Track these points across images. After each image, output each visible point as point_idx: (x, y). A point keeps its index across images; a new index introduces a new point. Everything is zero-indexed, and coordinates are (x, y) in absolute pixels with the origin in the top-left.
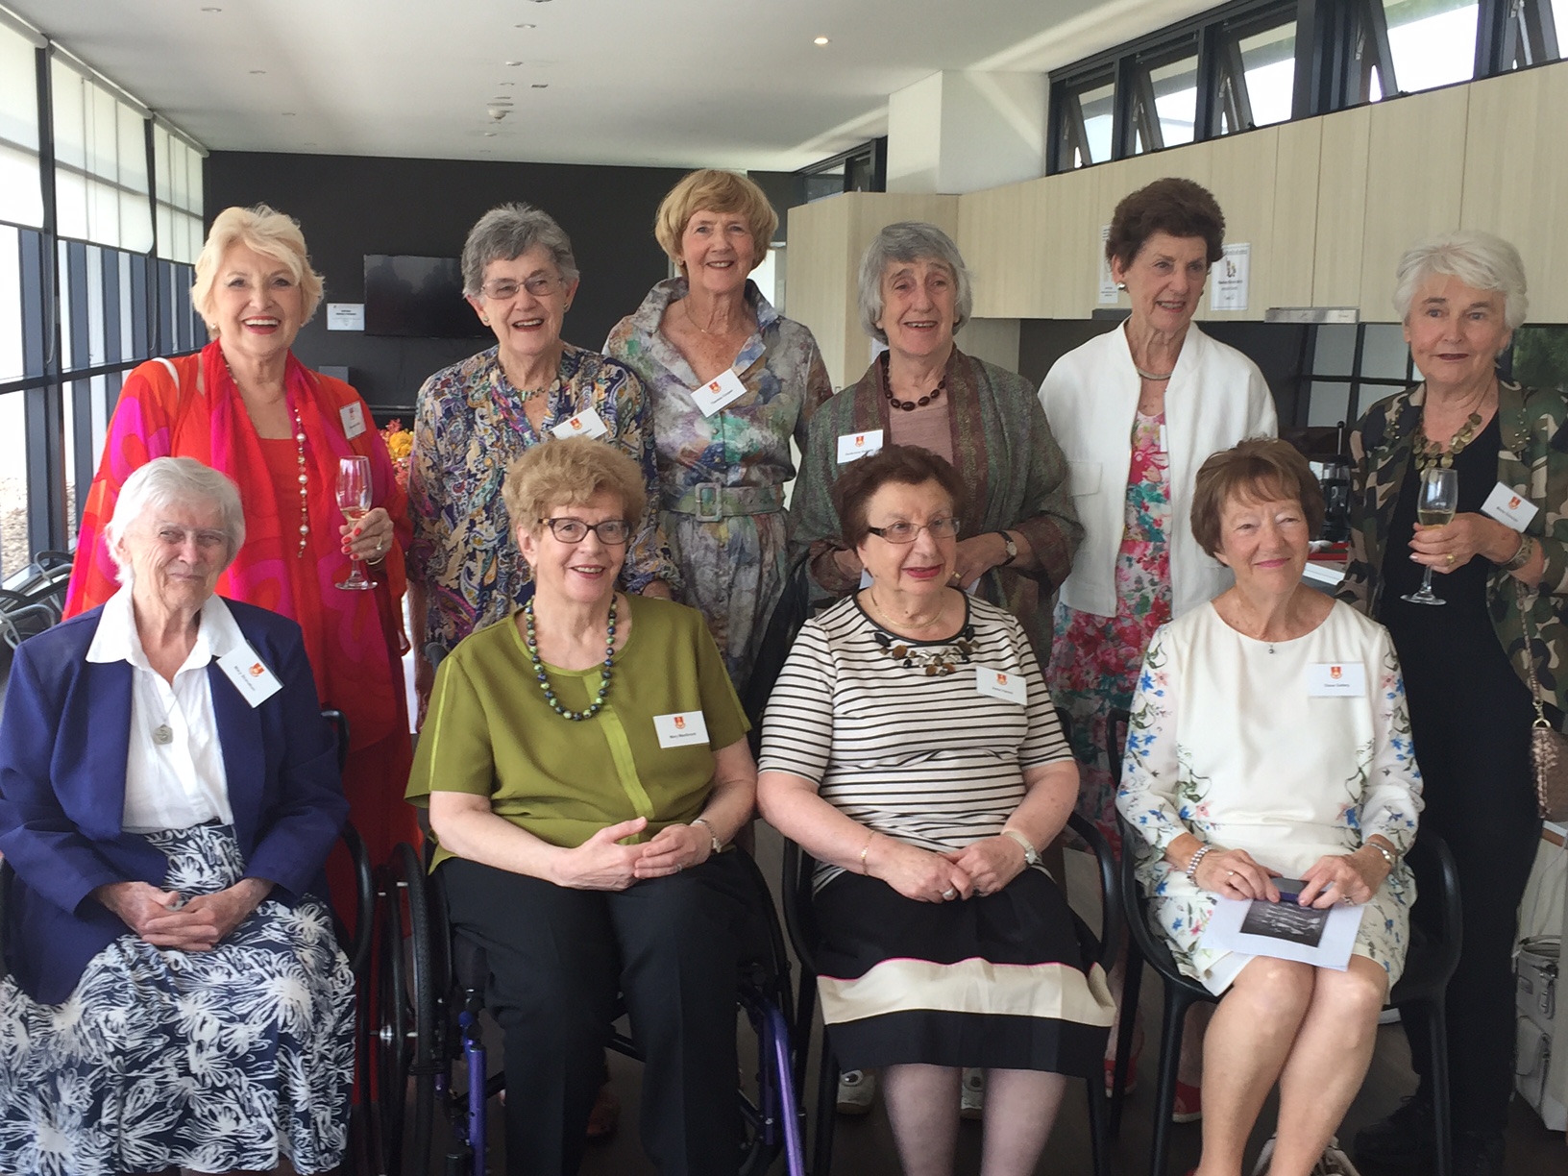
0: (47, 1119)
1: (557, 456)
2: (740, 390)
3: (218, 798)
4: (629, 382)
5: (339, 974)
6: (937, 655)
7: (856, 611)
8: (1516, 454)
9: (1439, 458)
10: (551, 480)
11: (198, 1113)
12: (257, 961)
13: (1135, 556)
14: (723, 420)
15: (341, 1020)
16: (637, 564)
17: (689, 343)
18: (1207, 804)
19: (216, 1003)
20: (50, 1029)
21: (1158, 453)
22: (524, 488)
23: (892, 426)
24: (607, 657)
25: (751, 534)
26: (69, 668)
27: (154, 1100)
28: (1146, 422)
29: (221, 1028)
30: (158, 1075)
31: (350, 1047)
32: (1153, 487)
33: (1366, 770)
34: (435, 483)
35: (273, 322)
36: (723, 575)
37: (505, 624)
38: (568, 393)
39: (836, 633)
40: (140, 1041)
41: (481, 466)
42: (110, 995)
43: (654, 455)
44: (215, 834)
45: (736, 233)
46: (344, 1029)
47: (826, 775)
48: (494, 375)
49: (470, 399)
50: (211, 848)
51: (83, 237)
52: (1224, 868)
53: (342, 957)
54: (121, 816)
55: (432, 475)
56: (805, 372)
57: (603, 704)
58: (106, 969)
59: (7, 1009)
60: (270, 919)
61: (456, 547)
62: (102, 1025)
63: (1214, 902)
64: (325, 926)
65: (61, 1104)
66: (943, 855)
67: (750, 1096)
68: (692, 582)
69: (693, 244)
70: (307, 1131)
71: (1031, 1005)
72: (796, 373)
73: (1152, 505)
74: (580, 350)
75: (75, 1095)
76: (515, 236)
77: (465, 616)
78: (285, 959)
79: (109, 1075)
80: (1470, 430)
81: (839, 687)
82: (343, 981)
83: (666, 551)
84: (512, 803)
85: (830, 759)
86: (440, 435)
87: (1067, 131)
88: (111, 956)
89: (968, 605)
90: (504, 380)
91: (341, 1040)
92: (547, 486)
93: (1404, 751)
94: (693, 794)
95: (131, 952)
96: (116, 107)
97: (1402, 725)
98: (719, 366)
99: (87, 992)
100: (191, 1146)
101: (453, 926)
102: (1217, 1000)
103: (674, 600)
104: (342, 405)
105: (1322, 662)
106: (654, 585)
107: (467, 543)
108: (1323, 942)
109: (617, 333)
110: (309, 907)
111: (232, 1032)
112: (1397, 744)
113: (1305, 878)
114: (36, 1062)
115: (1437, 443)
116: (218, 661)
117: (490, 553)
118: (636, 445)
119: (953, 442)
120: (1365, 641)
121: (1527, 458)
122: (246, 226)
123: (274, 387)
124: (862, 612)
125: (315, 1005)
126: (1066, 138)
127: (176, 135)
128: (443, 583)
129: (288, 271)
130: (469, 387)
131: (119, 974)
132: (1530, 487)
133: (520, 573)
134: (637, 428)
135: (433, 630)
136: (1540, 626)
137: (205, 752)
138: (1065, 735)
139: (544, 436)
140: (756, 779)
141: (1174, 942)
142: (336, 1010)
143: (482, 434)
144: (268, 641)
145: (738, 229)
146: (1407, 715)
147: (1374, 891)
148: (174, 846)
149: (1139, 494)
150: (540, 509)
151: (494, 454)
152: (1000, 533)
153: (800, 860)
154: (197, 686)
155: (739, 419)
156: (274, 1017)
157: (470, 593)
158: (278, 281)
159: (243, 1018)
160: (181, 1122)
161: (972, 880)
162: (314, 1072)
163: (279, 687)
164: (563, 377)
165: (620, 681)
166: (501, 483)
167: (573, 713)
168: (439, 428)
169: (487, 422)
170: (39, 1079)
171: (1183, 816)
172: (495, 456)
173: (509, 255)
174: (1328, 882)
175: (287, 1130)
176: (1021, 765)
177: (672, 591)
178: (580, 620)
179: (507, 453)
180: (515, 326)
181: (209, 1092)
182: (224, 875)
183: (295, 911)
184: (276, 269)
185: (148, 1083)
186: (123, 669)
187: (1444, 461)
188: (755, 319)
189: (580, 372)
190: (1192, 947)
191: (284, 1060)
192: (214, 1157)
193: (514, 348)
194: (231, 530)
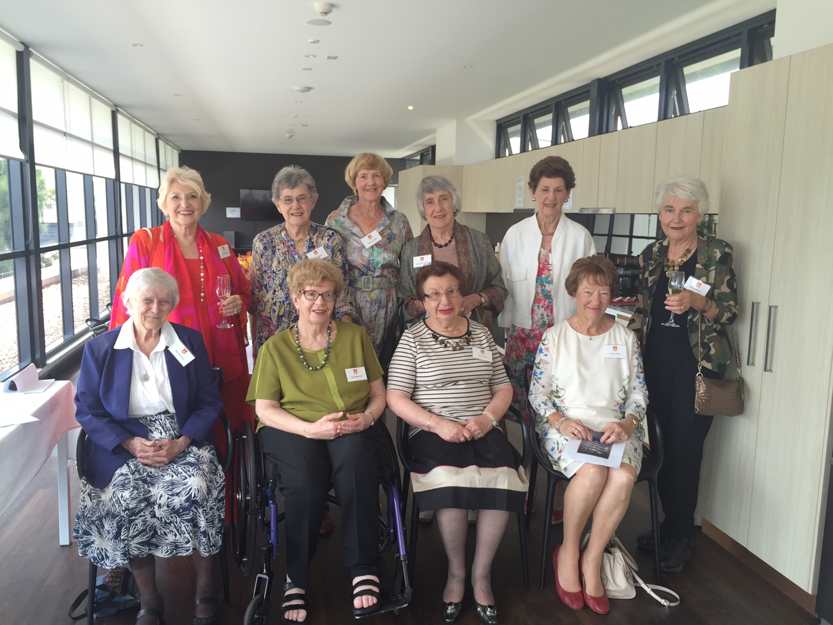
0: (99, 535)
1: (308, 266)
2: (380, 238)
3: (168, 403)
4: (337, 237)
5: (219, 474)
6: (457, 342)
7: (424, 326)
8: (702, 266)
9: (674, 266)
10: (305, 275)
11: (159, 533)
12: (184, 471)
13: (541, 305)
14: (373, 250)
15: (219, 493)
16: (340, 308)
17: (359, 220)
18: (564, 399)
19: (166, 488)
20: (100, 499)
21: (549, 264)
22: (294, 278)
23: (434, 253)
24: (327, 345)
25: (383, 296)
26: (106, 352)
27: (142, 528)
28: (544, 252)
29: (168, 498)
30: (143, 518)
31: (223, 504)
32: (547, 278)
33: (626, 388)
34: (260, 276)
35: (190, 213)
36: (373, 312)
37: (286, 332)
38: (313, 241)
39: (417, 335)
40: (135, 505)
41: (278, 269)
42: (123, 486)
43: (347, 265)
44: (167, 419)
45: (376, 177)
46: (221, 496)
47: (414, 391)
48: (283, 233)
49: (274, 243)
50: (165, 424)
51: (131, 182)
52: (571, 426)
53: (220, 467)
54: (128, 411)
55: (258, 272)
56: (404, 232)
57: (325, 364)
58: (122, 475)
59: (82, 491)
60: (190, 453)
61: (268, 301)
62: (120, 499)
63: (567, 440)
64: (213, 454)
65: (104, 529)
66: (460, 423)
67: (384, 519)
68: (361, 315)
69: (360, 183)
70: (205, 539)
71: (496, 484)
72: (401, 232)
73: (547, 285)
74: (317, 224)
75: (110, 526)
76: (293, 180)
77: (272, 328)
78: (196, 469)
79: (123, 519)
80: (686, 255)
81: (418, 356)
82: (220, 478)
83: (350, 303)
84: (288, 404)
85: (415, 384)
86: (262, 257)
87: (503, 143)
88: (124, 469)
89: (468, 323)
90: (287, 235)
91: (220, 501)
92: (303, 278)
93: (641, 380)
94: (360, 400)
95: (132, 467)
96: (144, 132)
97: (640, 370)
98: (371, 229)
99: (115, 484)
100: (157, 546)
101: (264, 454)
102: (569, 480)
103: (353, 322)
104: (219, 245)
105: (609, 344)
106: (345, 316)
107: (273, 299)
108: (610, 457)
109: (331, 217)
110: (206, 447)
111: (173, 500)
112: (638, 377)
113: (602, 431)
114: (94, 512)
115: (673, 261)
116: (169, 349)
117: (282, 303)
118: (340, 261)
119: (458, 258)
120: (626, 337)
121: (706, 267)
122: (178, 175)
123: (191, 238)
124: (427, 326)
125: (208, 487)
126: (502, 145)
127: (168, 144)
128: (264, 315)
129: (196, 192)
130: (274, 238)
131: (128, 477)
132: (708, 278)
133: (294, 311)
134: (340, 255)
135: (259, 334)
136: (707, 337)
137: (163, 384)
138: (507, 374)
139: (303, 257)
140: (386, 393)
141: (551, 456)
142: (218, 489)
143: (279, 256)
144: (189, 341)
145: (377, 176)
146: (642, 366)
147: (629, 437)
148: (150, 423)
149: (541, 280)
150: (300, 287)
151: (283, 264)
152: (478, 294)
153: (404, 426)
154: (159, 359)
155: (379, 249)
156: (190, 493)
157: (274, 319)
158: (192, 196)
159: (177, 494)
160: (153, 536)
161: (471, 433)
162: (208, 514)
163: (194, 358)
164: (311, 234)
165: (332, 355)
166: (286, 275)
167: (313, 368)
168: (261, 254)
169: (281, 251)
170: (96, 519)
171: (554, 405)
172: (284, 265)
173: (291, 187)
174: (612, 433)
175: (197, 539)
176: (490, 386)
177: (353, 319)
178: (316, 331)
179: (288, 263)
180: (292, 214)
181: (164, 524)
182: (170, 434)
183: (200, 450)
184: (190, 192)
185: (139, 521)
186: (129, 352)
187: (675, 268)
188: (385, 211)
189: (318, 233)
190: (559, 458)
191: (195, 510)
192: (166, 551)
193: (291, 223)
194: (173, 298)
